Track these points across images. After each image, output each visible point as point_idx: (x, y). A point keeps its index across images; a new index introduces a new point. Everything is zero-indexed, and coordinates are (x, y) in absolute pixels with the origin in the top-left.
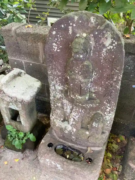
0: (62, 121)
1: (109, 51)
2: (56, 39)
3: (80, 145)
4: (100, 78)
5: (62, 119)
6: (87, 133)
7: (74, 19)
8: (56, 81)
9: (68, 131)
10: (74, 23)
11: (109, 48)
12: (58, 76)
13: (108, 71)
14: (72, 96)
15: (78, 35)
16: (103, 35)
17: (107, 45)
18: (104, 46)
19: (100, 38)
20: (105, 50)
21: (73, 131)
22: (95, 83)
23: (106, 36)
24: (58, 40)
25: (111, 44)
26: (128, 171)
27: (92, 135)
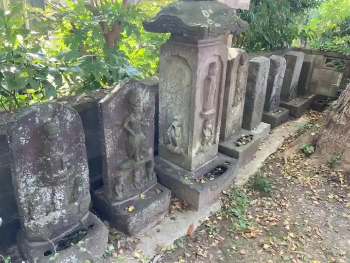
0: (47, 215)
1: (72, 123)
2: (23, 133)
3: (73, 225)
4: (70, 145)
5: (45, 214)
6: (76, 204)
7: (37, 111)
8: (27, 175)
9: (59, 219)
10: (38, 114)
11: (70, 121)
12: (29, 167)
13: (75, 137)
14: (54, 176)
15: (45, 122)
16: (64, 114)
17: (69, 119)
18: (67, 121)
19: (63, 116)
20: (68, 123)
21: (63, 214)
22: (68, 151)
23: (66, 113)
24: (25, 133)
25: (72, 117)
26: (117, 209)
27: (81, 202)
